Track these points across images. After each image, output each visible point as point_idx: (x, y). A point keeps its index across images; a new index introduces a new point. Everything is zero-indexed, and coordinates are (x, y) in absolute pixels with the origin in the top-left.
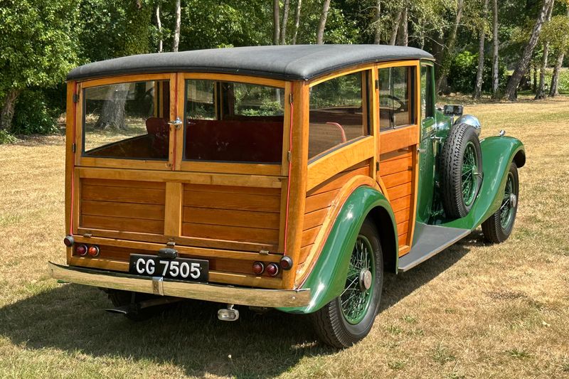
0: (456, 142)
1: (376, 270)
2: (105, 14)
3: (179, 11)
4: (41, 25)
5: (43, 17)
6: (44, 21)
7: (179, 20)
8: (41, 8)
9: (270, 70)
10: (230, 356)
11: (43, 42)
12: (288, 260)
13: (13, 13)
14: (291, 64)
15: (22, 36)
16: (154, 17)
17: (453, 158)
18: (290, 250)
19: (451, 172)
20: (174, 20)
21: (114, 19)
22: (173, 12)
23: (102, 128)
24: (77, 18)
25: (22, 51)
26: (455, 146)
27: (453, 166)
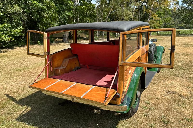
0: (153, 48)
1: (139, 89)
2: (63, 19)
3: (78, 19)
4: (50, 21)
5: (51, 19)
6: (51, 21)
7: (78, 21)
8: (50, 18)
9: (112, 28)
10: (98, 124)
11: (51, 25)
12: (118, 94)
13: (45, 19)
14: (119, 26)
15: (47, 23)
16: (73, 20)
17: (152, 53)
18: (119, 91)
19: (151, 57)
20: (77, 21)
21: (65, 20)
22: (77, 19)
23: (63, 42)
24: (58, 20)
25: (47, 27)
26: (152, 49)
27: (152, 55)
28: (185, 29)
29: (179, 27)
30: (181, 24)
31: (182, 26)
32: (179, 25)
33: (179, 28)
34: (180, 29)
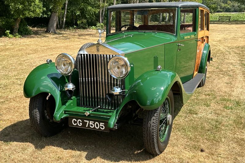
28: (233, 12)
29: (223, 8)
30: (226, 3)
31: (229, 6)
32: (223, 5)
33: (223, 11)
34: (225, 12)
